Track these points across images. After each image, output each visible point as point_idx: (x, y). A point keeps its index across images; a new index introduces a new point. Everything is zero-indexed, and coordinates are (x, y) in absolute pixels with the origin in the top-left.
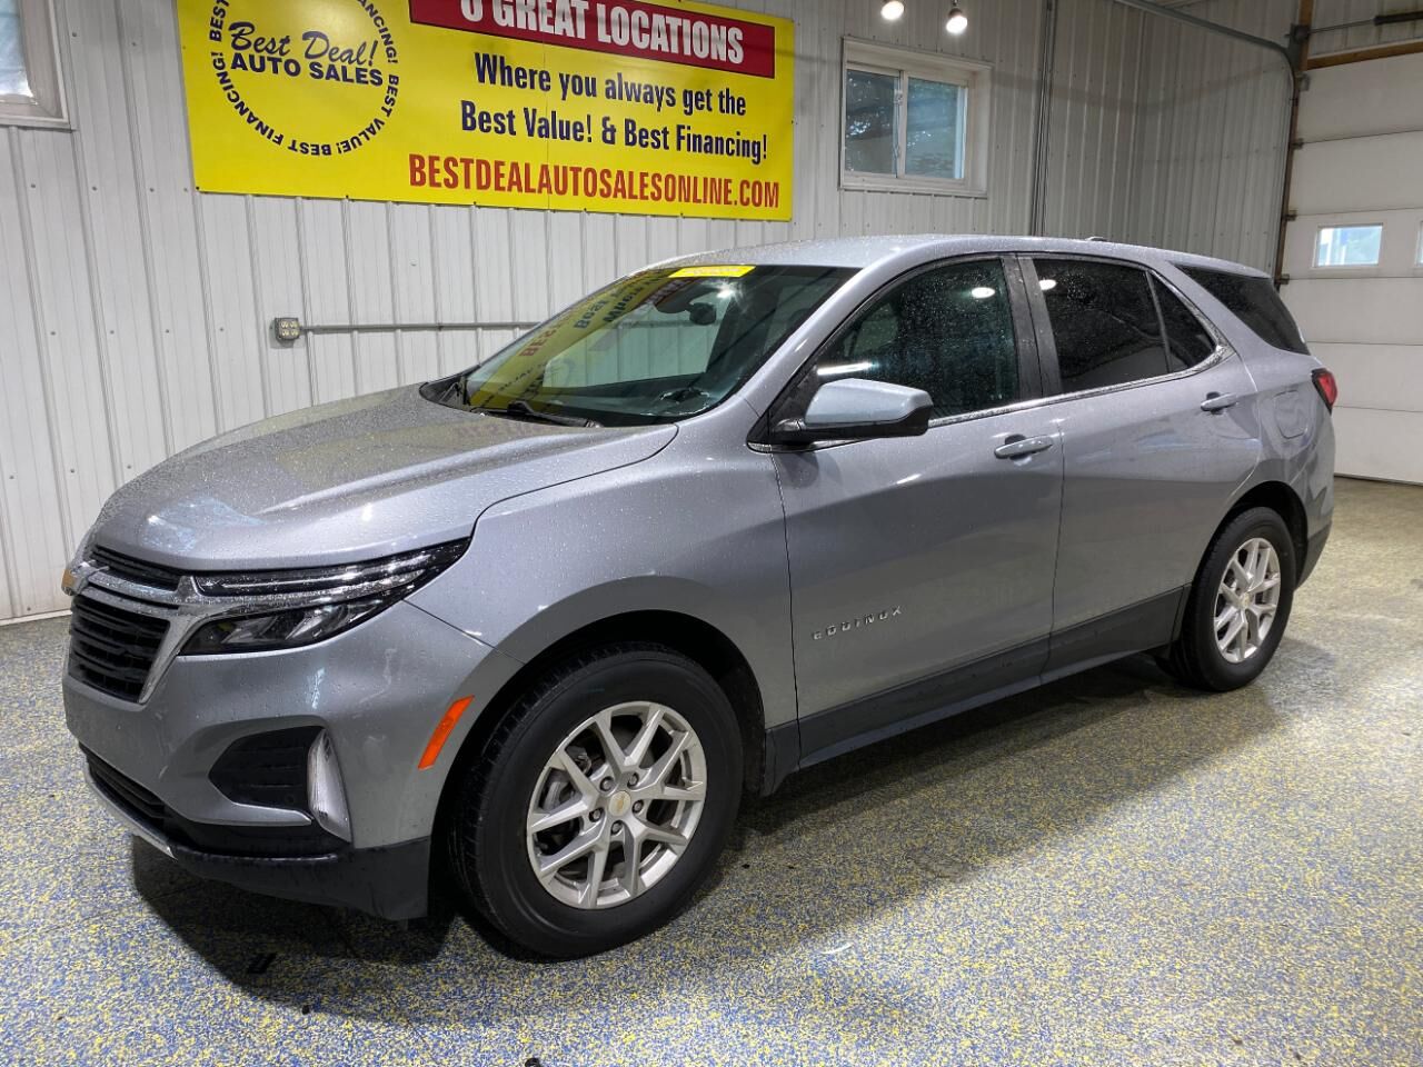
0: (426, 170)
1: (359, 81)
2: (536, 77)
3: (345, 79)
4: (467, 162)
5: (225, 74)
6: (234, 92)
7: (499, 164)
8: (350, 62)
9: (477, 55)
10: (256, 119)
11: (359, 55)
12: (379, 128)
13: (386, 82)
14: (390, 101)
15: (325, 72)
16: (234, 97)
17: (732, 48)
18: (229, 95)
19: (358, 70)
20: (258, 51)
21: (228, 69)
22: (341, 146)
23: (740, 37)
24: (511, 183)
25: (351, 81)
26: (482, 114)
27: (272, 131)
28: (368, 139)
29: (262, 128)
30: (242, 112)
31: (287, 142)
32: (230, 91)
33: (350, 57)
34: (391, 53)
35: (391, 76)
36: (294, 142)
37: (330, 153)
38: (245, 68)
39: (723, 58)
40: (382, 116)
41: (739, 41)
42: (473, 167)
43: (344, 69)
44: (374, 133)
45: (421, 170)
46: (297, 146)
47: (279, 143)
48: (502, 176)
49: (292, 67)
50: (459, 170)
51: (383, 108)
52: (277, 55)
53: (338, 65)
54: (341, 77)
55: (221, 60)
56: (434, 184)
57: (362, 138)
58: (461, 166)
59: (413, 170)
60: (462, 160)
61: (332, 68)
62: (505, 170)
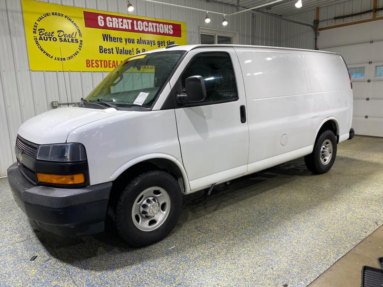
0: (90, 63)
1: (72, 42)
2: (119, 39)
3: (69, 42)
4: (101, 61)
5: (37, 42)
6: (40, 46)
7: (109, 61)
8: (70, 37)
9: (103, 35)
10: (46, 52)
11: (72, 35)
12: (78, 53)
13: (79, 42)
14: (80, 47)
15: (63, 40)
16: (40, 47)
17: (170, 30)
18: (38, 47)
19: (72, 39)
20: (46, 36)
21: (38, 40)
22: (68, 58)
23: (172, 27)
24: (113, 66)
25: (70, 42)
26: (104, 49)
27: (50, 55)
28: (75, 56)
29: (47, 54)
30: (42, 51)
31: (54, 58)
32: (39, 46)
33: (70, 36)
34: (80, 35)
35: (80, 41)
36: (56, 58)
37: (65, 60)
38: (42, 40)
39: (168, 33)
40: (78, 50)
41: (171, 28)
42: (103, 62)
43: (68, 39)
44: (77, 55)
45: (89, 63)
46: (57, 59)
47: (52, 58)
48: (111, 64)
49: (55, 39)
50: (99, 63)
51: (79, 49)
52: (51, 36)
53: (67, 38)
54: (67, 41)
55: (36, 38)
56: (92, 67)
57: (73, 56)
58: (100, 62)
59: (87, 63)
60: (100, 61)
61: (65, 39)
62: (111, 63)
